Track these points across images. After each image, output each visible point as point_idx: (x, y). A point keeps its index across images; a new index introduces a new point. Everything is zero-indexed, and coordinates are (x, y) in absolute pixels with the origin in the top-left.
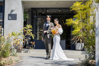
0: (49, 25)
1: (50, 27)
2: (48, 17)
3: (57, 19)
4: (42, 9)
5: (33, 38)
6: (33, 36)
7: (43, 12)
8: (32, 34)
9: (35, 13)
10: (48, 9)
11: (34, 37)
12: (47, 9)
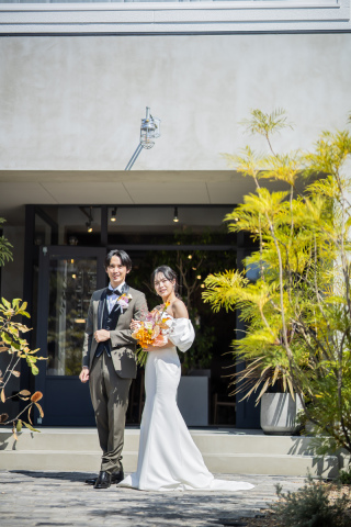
0: (123, 303)
1: (129, 313)
2: (115, 260)
3: (169, 269)
4: (84, 209)
5: (35, 370)
6: (32, 360)
7: (88, 225)
8: (26, 350)
9: (48, 230)
10: (115, 209)
11: (38, 364)
12: (110, 210)
